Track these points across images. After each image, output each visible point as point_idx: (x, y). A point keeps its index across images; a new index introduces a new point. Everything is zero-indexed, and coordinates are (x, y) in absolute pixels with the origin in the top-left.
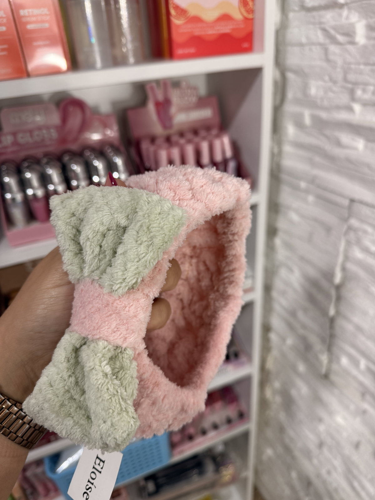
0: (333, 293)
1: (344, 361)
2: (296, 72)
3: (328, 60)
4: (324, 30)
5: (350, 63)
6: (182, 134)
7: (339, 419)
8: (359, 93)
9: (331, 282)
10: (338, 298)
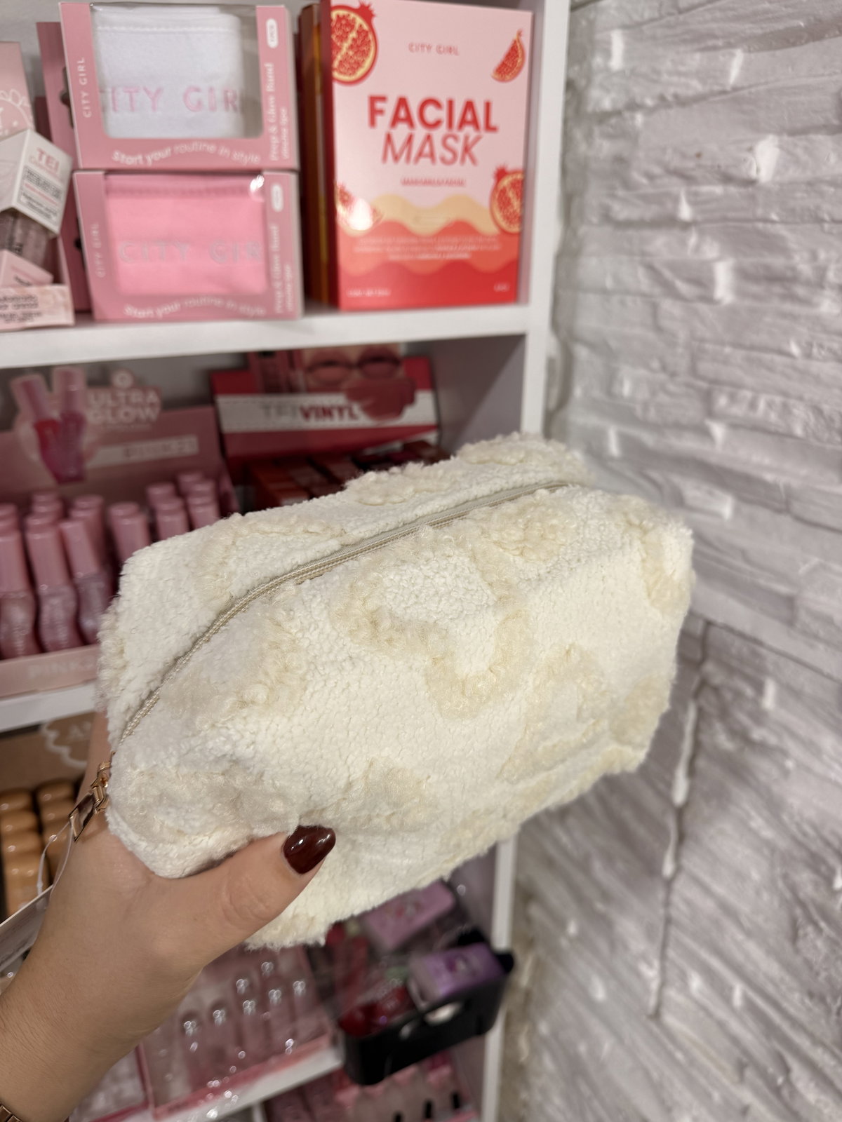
0: (671, 823)
1: (695, 983)
2: (591, 346)
3: (658, 329)
4: (651, 268)
5: (702, 340)
8: (722, 401)
9: (666, 798)
10: (681, 838)
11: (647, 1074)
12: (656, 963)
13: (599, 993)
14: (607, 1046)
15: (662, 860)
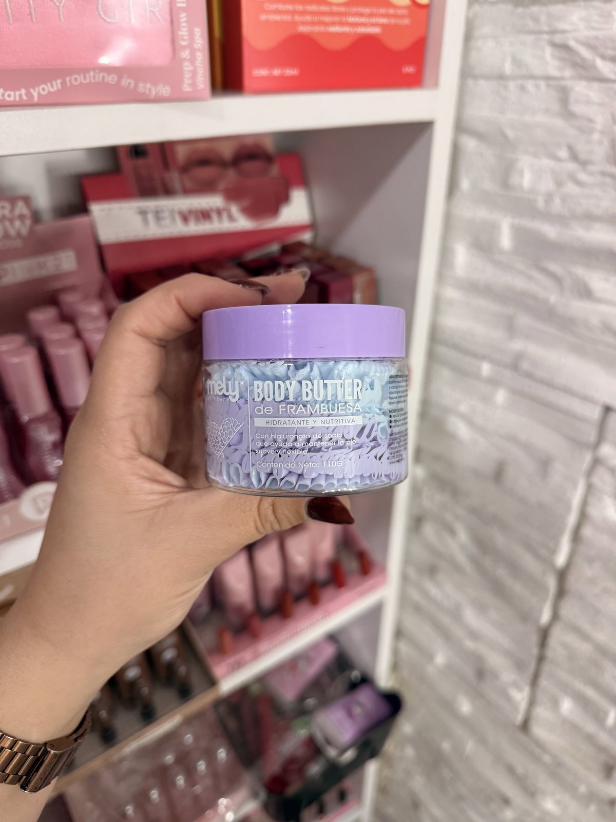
0: (552, 583)
1: (566, 705)
2: (480, 136)
3: (567, 114)
4: (562, 47)
7: (549, 805)
9: (548, 562)
10: (561, 593)
12: (527, 690)
13: (465, 707)
14: (470, 746)
15: (540, 612)
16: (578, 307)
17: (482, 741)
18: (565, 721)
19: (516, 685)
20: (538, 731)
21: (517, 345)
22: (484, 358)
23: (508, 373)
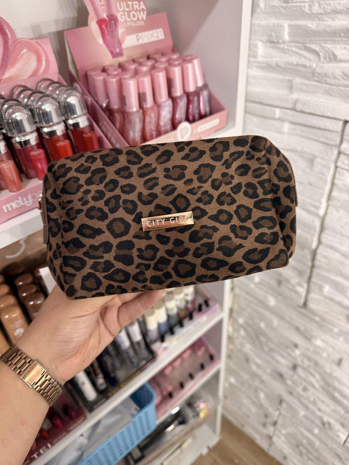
0: (318, 225)
1: (327, 289)
6: (134, 61)
7: (319, 343)
9: (316, 214)
10: (322, 229)
11: (297, 329)
12: (305, 285)
13: (272, 302)
14: (275, 322)
15: (312, 241)
16: (329, 67)
17: (282, 318)
18: (326, 297)
19: (299, 284)
20: (311, 305)
21: (295, 96)
22: (276, 107)
23: (290, 112)
